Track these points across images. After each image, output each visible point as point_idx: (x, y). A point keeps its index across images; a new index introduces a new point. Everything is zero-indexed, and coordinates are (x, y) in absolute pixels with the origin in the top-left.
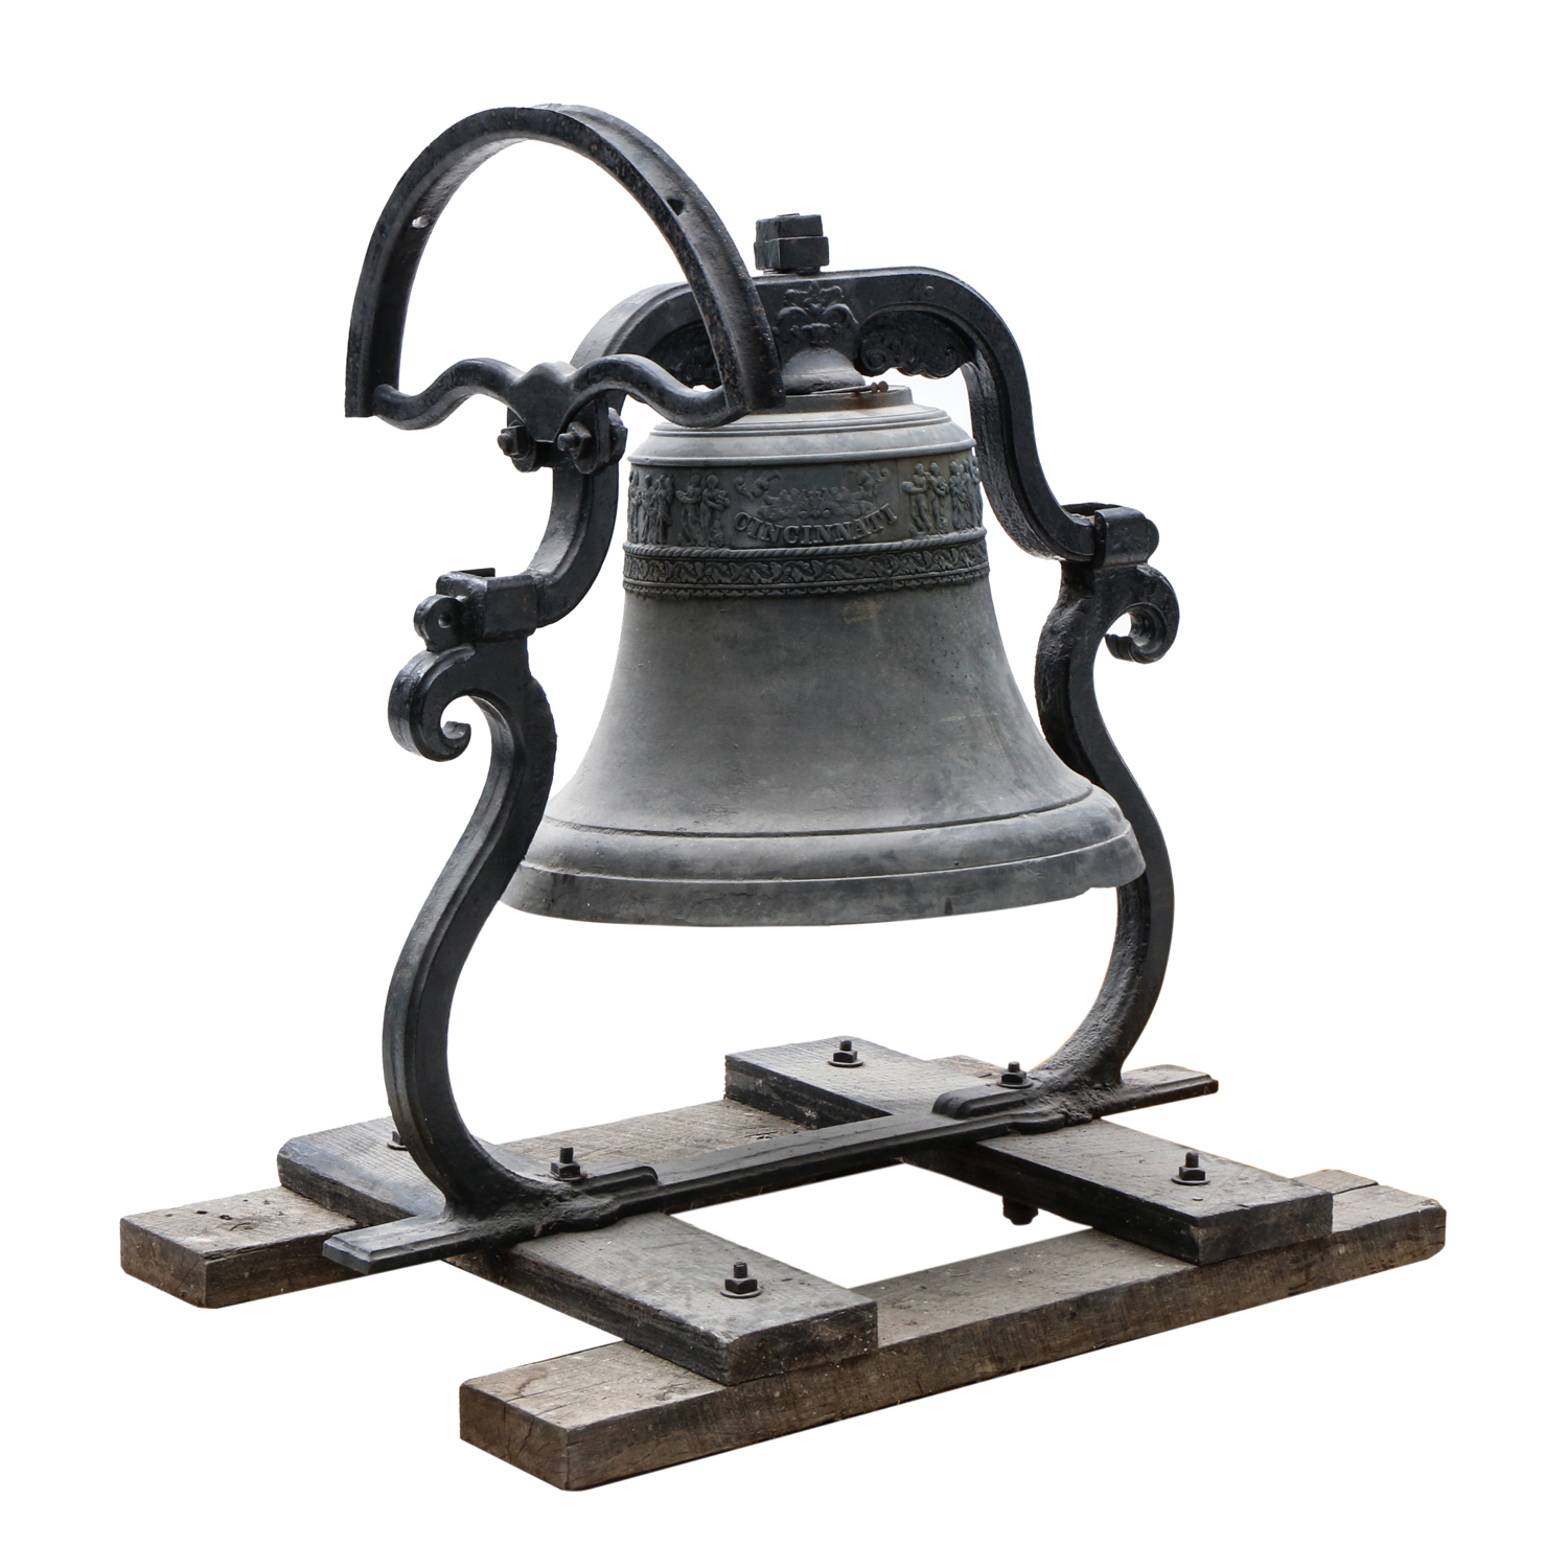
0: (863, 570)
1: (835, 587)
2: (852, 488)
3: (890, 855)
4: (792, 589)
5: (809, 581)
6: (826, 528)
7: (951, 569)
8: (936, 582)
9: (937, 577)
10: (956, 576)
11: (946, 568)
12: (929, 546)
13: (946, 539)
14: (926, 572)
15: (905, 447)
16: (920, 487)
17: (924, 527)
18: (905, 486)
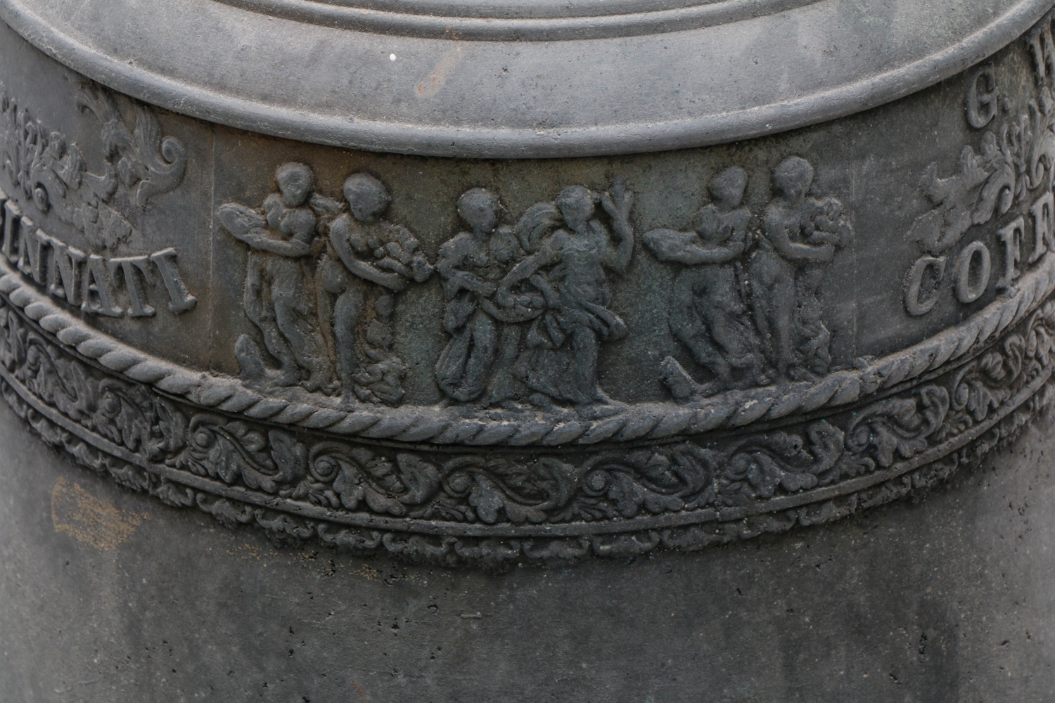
0: (92, 407)
1: (38, 414)
2: (91, 156)
6: (37, 238)
7: (387, 513)
8: (315, 537)
9: (318, 521)
10: (412, 540)
11: (363, 505)
12: (292, 424)
13: (376, 423)
14: (275, 494)
15: (249, 96)
16: (284, 239)
17: (286, 359)
18: (230, 216)
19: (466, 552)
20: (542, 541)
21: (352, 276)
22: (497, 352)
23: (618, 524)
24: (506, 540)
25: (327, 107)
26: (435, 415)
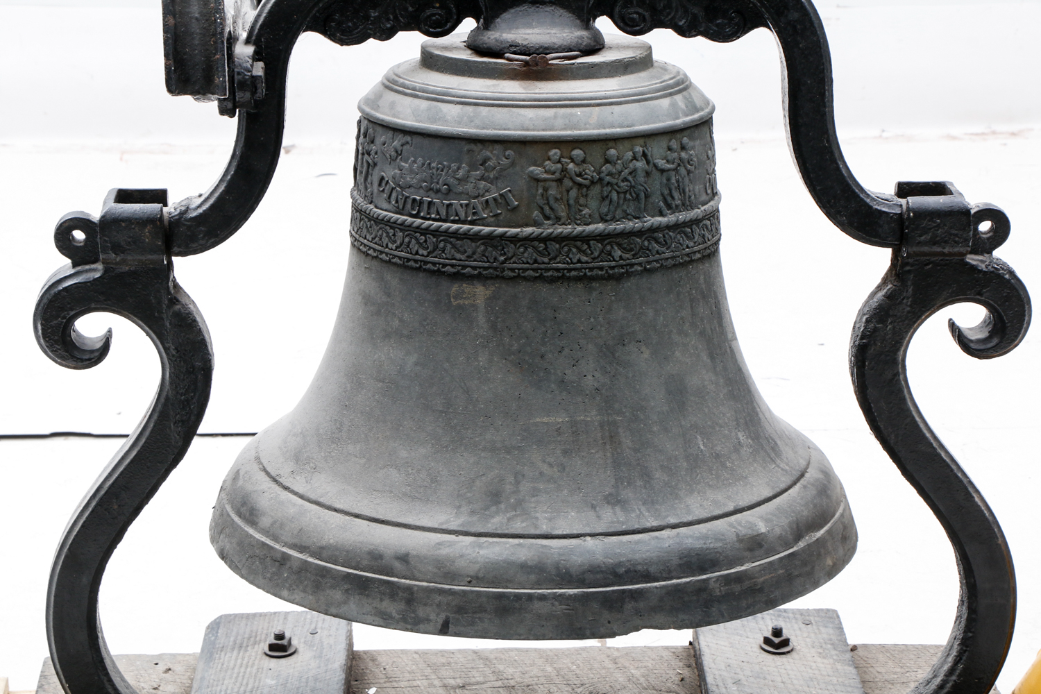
0: (474, 253)
1: (444, 265)
2: (473, 167)
3: (404, 558)
4: (409, 260)
5: (423, 255)
6: (443, 204)
7: (587, 262)
8: (564, 275)
9: (564, 269)
10: (595, 270)
11: (579, 261)
12: (555, 238)
13: (584, 231)
14: (549, 264)
15: (538, 130)
16: (552, 175)
17: (552, 216)
18: (532, 172)
19: (611, 272)
20: (632, 265)
21: (574, 182)
22: (618, 203)
23: (651, 258)
24: (622, 267)
25: (564, 129)
26: (601, 226)
